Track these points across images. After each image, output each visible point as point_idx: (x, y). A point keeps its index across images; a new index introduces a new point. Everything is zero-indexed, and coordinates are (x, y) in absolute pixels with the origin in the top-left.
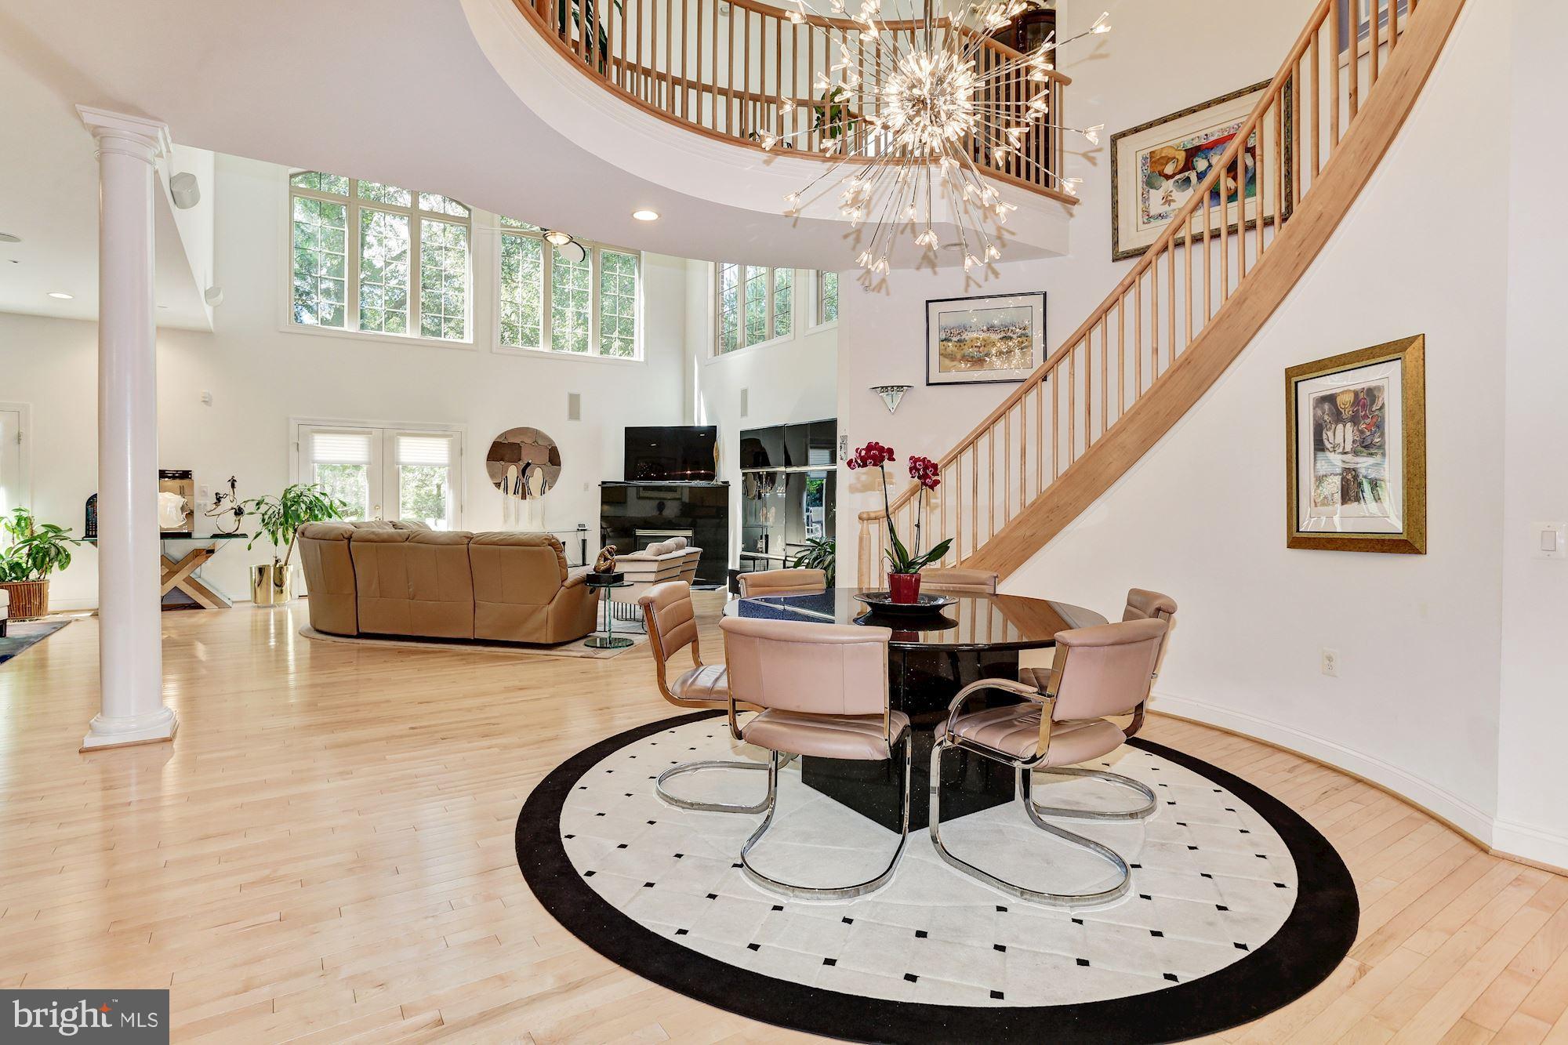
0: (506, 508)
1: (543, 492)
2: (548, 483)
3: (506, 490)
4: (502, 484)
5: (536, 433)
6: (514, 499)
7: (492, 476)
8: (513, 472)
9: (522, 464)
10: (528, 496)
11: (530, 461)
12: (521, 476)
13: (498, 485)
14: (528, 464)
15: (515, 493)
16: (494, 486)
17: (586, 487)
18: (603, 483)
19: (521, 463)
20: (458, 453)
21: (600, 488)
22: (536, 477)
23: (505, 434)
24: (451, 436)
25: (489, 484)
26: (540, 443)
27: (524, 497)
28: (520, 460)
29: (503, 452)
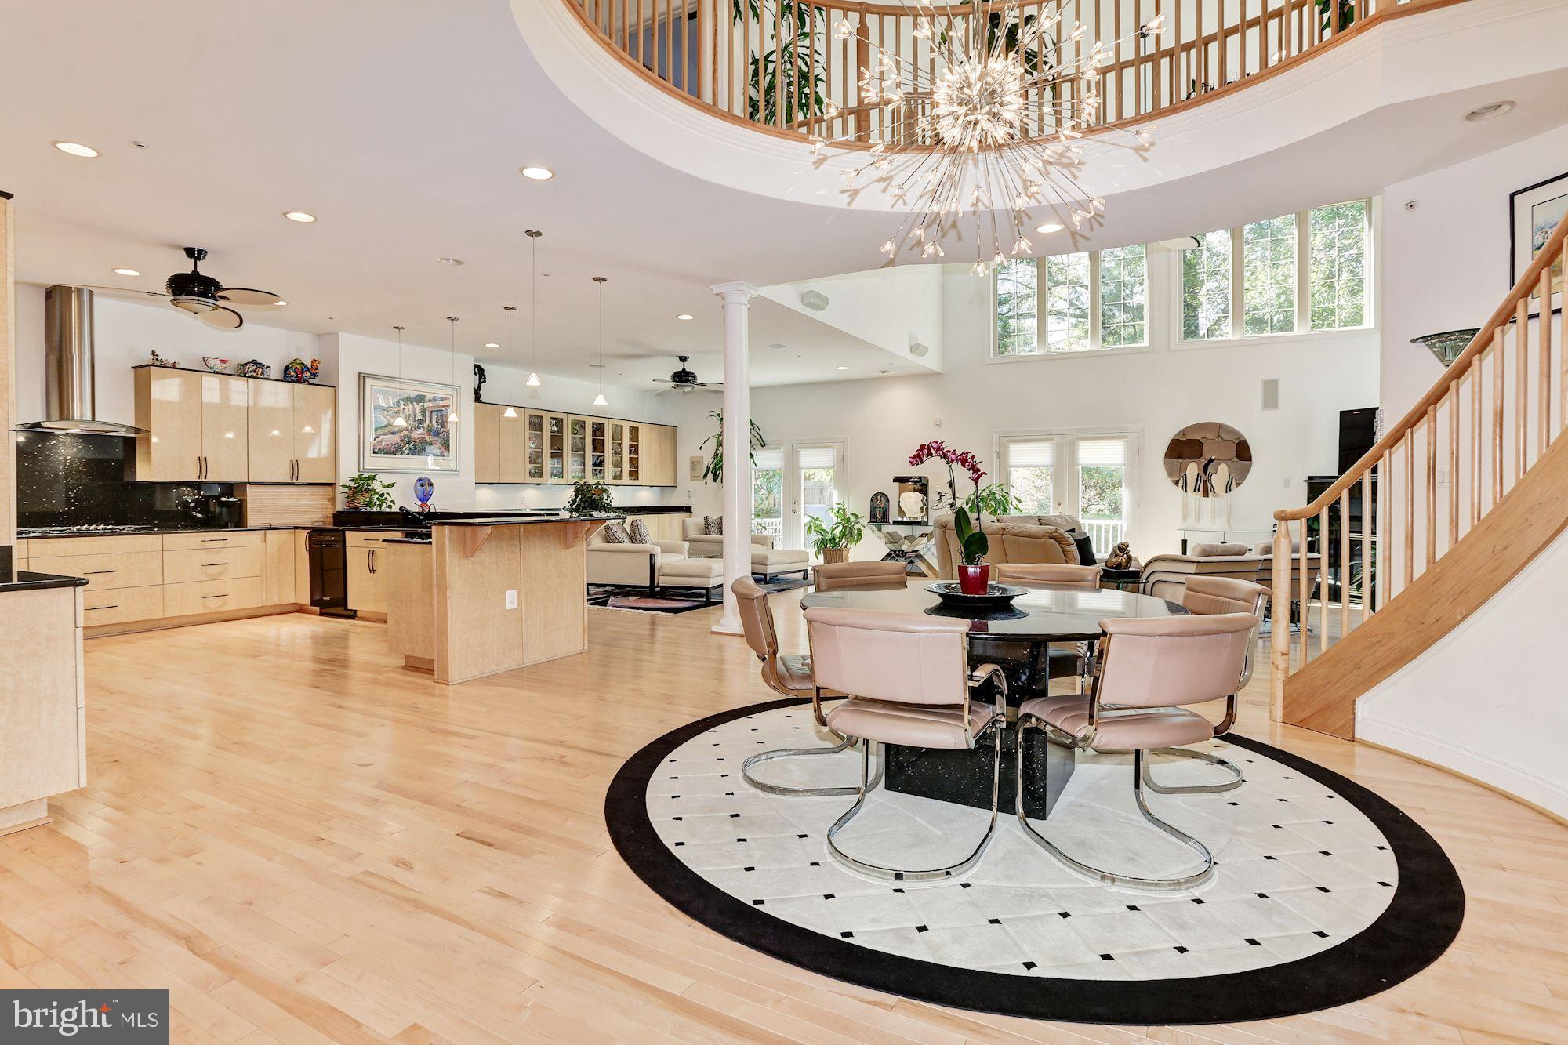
0: (1185, 507)
1: (1228, 489)
2: (1235, 480)
3: (1185, 487)
4: (1181, 481)
5: (1220, 427)
6: (1195, 498)
7: (1170, 474)
8: (1193, 469)
9: (1203, 461)
10: (1210, 494)
11: (1213, 457)
12: (1202, 473)
13: (1176, 483)
14: (1211, 461)
15: (1195, 491)
16: (1172, 483)
17: (1287, 483)
18: (1311, 478)
19: (1202, 459)
20: (1136, 452)
21: (1306, 483)
22: (1220, 475)
23: (1183, 432)
24: (1126, 437)
25: (1169, 482)
26: (1225, 438)
27: (1206, 494)
28: (1201, 456)
29: (1183, 449)
